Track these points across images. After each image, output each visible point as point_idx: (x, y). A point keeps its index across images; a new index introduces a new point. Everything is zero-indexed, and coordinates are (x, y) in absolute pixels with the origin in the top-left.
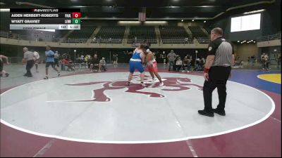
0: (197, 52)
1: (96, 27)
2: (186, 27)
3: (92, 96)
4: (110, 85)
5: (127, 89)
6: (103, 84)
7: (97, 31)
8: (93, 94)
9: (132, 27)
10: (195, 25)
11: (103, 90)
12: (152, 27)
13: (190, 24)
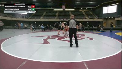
0: (88, 22)
1: (44, 12)
2: (83, 11)
3: (43, 42)
4: (50, 37)
5: (57, 39)
6: (47, 37)
7: (44, 14)
8: (43, 41)
9: (60, 12)
10: (87, 11)
11: (47, 39)
12: (68, 12)
13: (85, 10)
